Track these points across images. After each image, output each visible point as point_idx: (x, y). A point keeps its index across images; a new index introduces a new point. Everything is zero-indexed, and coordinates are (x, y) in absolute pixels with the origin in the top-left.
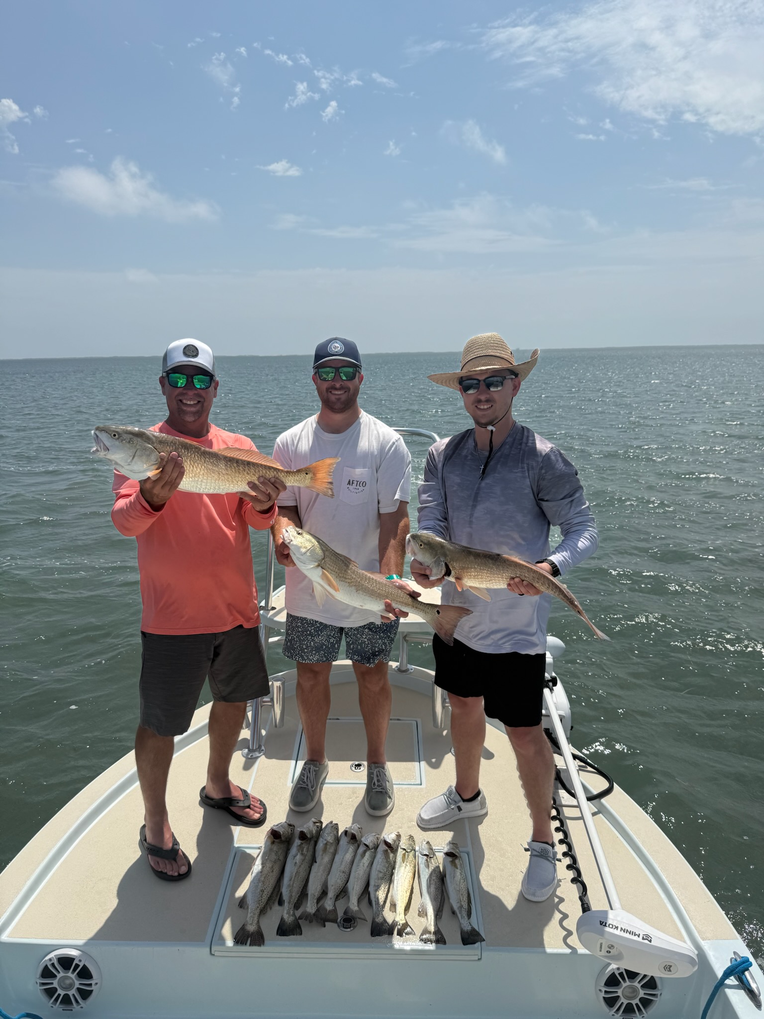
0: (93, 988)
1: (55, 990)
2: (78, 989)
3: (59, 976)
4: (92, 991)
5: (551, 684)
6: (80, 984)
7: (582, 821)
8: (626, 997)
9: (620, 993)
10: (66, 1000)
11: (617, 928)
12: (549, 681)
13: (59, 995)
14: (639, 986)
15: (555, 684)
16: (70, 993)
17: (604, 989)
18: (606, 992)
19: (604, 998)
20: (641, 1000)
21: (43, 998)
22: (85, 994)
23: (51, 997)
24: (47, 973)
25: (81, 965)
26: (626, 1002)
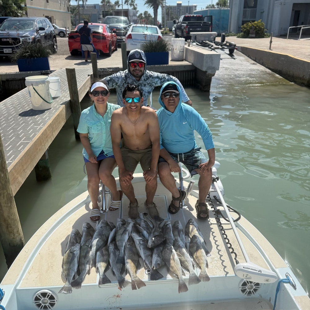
0: (55, 302)
1: (41, 304)
2: (49, 303)
3: (42, 299)
4: (55, 303)
5: (216, 180)
6: (50, 301)
7: (232, 230)
8: (249, 289)
9: (247, 288)
10: (45, 307)
11: (249, 269)
12: (216, 179)
13: (42, 306)
14: (253, 285)
15: (218, 180)
16: (47, 305)
17: (241, 287)
18: (242, 288)
19: (241, 290)
20: (254, 289)
21: (36, 307)
22: (52, 305)
23: (39, 307)
24: (37, 299)
25: (50, 295)
26: (249, 290)
